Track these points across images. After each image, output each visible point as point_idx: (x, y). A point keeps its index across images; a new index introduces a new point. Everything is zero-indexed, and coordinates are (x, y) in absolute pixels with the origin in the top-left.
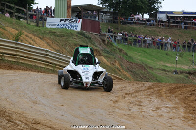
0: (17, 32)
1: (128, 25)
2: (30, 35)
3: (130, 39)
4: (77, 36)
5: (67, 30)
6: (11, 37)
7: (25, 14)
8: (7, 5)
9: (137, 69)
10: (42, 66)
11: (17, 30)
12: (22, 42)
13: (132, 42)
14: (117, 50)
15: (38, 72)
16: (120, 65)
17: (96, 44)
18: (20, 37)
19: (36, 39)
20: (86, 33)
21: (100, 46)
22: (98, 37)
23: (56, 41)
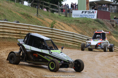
0: (52, 21)
2: (61, 23)
4: (94, 22)
5: (87, 19)
6: (48, 25)
7: (58, 9)
8: (44, 3)
10: (70, 44)
11: (52, 20)
12: (55, 28)
15: (68, 48)
17: (108, 28)
18: (54, 24)
19: (65, 26)
20: (100, 20)
21: (111, 29)
22: (109, 22)
23: (79, 26)
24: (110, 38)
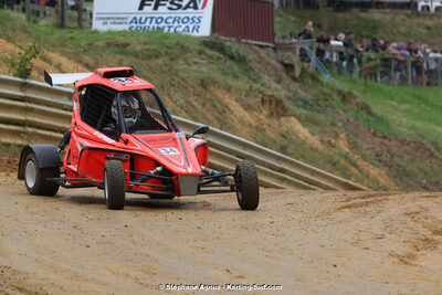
1: (355, 10)
3: (370, 59)
5: (167, 36)
9: (407, 157)
13: (376, 67)
14: (335, 96)
16: (354, 146)
17: (266, 78)
20: (229, 43)
21: (279, 86)
22: (268, 54)
24: (284, 128)
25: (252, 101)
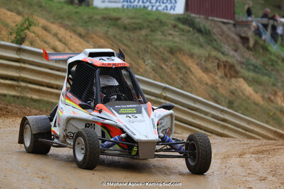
0: (19, 19)
2: (54, 28)
4: (175, 26)
5: (149, 13)
6: (5, 33)
11: (19, 13)
12: (32, 44)
14: (280, 62)
17: (226, 48)
18: (27, 31)
19: (68, 38)
20: (198, 20)
21: (236, 54)
22: (230, 29)
23: (120, 41)
24: (234, 87)
25: (209, 65)
